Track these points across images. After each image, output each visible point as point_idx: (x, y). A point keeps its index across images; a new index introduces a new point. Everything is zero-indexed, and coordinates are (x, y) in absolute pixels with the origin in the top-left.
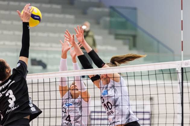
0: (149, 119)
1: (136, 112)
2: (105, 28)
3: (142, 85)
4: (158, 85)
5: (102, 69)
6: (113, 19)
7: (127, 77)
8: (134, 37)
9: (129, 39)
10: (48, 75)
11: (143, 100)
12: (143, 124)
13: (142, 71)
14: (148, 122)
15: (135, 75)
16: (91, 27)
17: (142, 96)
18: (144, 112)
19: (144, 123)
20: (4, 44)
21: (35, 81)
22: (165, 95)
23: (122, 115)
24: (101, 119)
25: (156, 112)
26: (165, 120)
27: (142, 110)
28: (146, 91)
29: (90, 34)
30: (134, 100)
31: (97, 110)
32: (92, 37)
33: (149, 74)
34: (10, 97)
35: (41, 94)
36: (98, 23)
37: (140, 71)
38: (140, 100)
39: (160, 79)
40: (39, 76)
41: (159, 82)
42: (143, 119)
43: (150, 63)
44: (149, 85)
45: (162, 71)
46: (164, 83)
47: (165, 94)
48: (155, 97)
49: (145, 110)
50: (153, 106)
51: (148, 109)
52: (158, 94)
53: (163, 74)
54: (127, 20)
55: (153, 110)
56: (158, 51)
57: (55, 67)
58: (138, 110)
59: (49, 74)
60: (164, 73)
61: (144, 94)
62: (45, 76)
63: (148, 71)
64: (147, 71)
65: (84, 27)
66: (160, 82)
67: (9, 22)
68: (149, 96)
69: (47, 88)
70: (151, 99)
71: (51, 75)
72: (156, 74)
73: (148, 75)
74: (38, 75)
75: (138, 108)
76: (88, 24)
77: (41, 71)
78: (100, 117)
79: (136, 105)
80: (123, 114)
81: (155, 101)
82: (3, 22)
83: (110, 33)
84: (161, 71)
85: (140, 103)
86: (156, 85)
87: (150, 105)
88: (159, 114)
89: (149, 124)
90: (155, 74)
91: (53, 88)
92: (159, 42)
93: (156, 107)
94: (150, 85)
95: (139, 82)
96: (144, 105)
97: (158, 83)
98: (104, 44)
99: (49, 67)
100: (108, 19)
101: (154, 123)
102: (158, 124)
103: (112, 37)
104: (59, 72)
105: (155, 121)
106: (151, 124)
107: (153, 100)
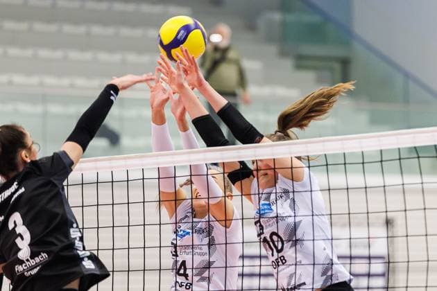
0: (383, 275)
1: (351, 258)
2: (269, 39)
3: (366, 188)
4: (405, 186)
5: (260, 147)
6: (291, 18)
7: (327, 165)
8: (345, 63)
9: (331, 69)
10: (122, 163)
11: (367, 225)
12: (368, 288)
13: (365, 150)
14: (380, 282)
15: (347, 162)
16: (233, 37)
17: (366, 215)
18: (369, 258)
19: (370, 286)
20: (10, 83)
21: (90, 176)
22: (425, 212)
23: (314, 264)
24: (260, 275)
25: (400, 255)
26: (425, 277)
27: (365, 252)
28: (376, 203)
29: (232, 55)
30: (343, 226)
31: (248, 251)
32: (237, 63)
33: (383, 159)
34: (18, 232)
35: (105, 211)
36: (251, 27)
37: (360, 150)
38: (359, 225)
39: (411, 172)
40: (100, 164)
41: (408, 179)
42: (369, 275)
43: (384, 131)
44: (383, 188)
45: (417, 152)
46: (421, 182)
47: (425, 209)
48: (399, 218)
49: (374, 252)
50: (392, 242)
51: (380, 248)
52: (405, 210)
53: (419, 157)
54: (327, 18)
55: (393, 251)
56: (406, 101)
57: (141, 142)
58: (355, 252)
59: (125, 158)
60: (420, 155)
61: (369, 211)
62: (115, 163)
63: (381, 151)
64: (377, 151)
65: (216, 38)
66: (412, 180)
67: (23, 26)
68: (384, 214)
69: (120, 195)
70: (388, 223)
71: (130, 162)
72: (400, 159)
73: (381, 161)
74: (98, 162)
75: (356, 246)
76: (225, 29)
77: (105, 153)
78: (257, 270)
79: (350, 239)
80: (316, 263)
81: (399, 229)
82: (9, 25)
83: (283, 54)
84: (414, 150)
85: (359, 232)
86: (401, 186)
87: (386, 239)
88: (408, 262)
89: (384, 288)
90: (398, 157)
91: (136, 195)
92: (407, 75)
93: (400, 243)
94: (384, 186)
95: (356, 180)
96: (369, 238)
97: (405, 183)
98: (267, 80)
99: (125, 141)
100: (277, 17)
101: (396, 286)
102: (407, 287)
103: (288, 64)
104: (150, 154)
105: (399, 279)
106: (387, 288)
107: (393, 226)
